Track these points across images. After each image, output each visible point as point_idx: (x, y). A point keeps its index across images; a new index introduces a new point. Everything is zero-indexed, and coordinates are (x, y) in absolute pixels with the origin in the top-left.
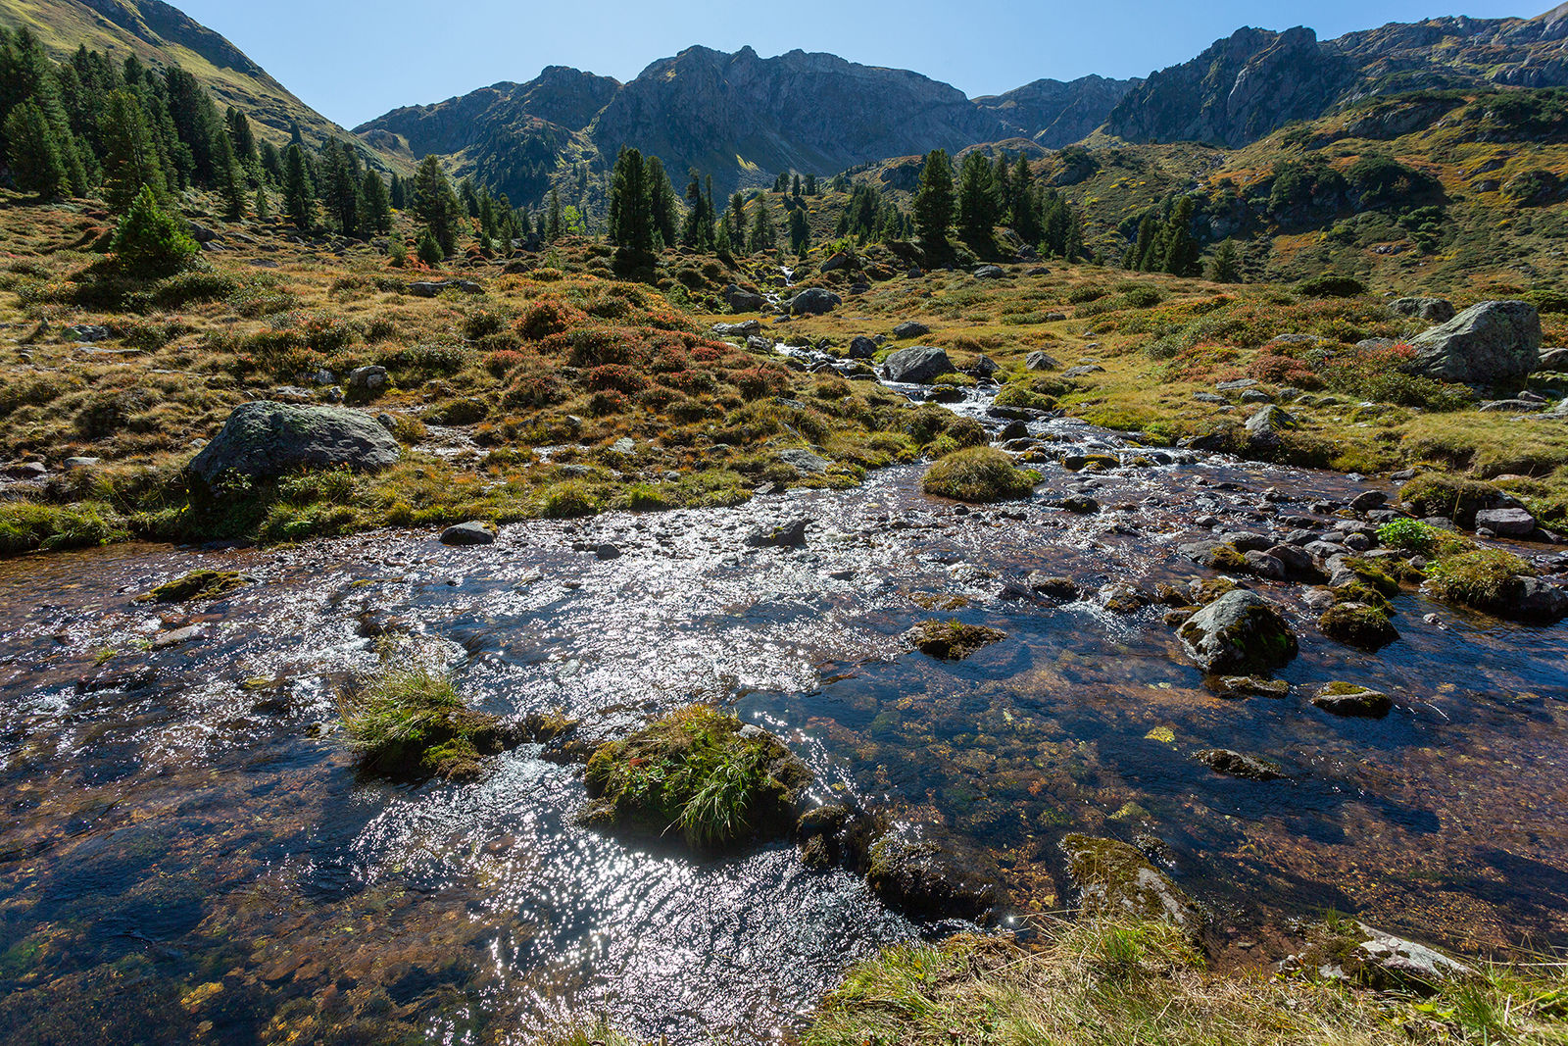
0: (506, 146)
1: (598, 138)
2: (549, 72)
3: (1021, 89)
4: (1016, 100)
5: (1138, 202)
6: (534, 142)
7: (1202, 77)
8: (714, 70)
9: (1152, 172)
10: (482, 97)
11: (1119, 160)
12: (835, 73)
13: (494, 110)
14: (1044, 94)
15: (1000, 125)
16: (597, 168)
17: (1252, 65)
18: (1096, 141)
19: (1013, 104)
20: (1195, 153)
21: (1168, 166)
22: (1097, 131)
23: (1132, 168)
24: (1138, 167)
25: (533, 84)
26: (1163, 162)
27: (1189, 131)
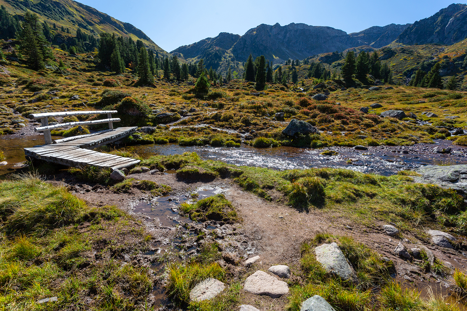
0: (208, 55)
1: (233, 52)
2: (221, 34)
3: (366, 30)
4: (364, 33)
5: (411, 64)
6: (216, 53)
7: (435, 22)
8: (267, 31)
9: (416, 54)
10: (203, 42)
11: (403, 51)
12: (304, 29)
13: (205, 45)
14: (374, 31)
15: (358, 42)
16: (233, 60)
17: (456, 17)
18: (393, 45)
19: (363, 35)
20: (432, 48)
21: (422, 52)
22: (394, 42)
23: (409, 53)
24: (411, 53)
25: (216, 37)
26: (420, 51)
27: (429, 40)
